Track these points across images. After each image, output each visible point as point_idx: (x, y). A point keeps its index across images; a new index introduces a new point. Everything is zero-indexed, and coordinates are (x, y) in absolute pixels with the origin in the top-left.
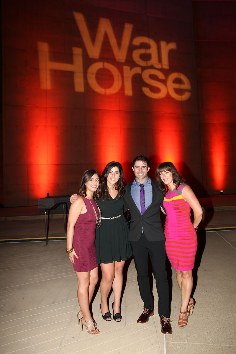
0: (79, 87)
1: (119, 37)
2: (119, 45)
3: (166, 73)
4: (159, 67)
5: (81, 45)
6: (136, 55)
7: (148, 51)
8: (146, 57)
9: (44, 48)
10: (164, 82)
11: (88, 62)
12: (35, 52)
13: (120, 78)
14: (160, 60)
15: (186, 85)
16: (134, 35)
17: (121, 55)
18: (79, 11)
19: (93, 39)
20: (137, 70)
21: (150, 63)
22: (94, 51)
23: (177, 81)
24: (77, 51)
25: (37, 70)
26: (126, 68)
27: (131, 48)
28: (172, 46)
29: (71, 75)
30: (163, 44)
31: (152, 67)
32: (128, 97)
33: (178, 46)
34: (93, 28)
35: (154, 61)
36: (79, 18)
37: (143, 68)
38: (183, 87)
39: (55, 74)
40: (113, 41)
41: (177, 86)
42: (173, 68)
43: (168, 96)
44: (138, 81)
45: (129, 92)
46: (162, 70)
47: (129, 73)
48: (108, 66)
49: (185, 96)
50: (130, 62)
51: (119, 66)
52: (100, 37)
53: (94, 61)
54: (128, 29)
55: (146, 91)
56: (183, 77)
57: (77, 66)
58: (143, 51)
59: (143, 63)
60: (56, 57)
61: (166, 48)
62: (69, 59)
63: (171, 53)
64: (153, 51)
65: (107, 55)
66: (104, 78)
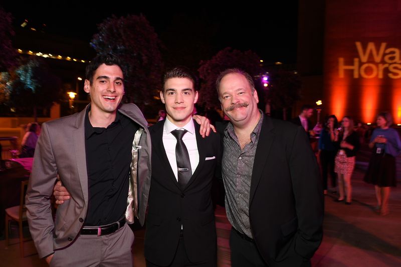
0: (356, 76)
1: (378, 50)
2: (378, 53)
5: (358, 56)
6: (386, 58)
8: (392, 58)
9: (341, 60)
11: (361, 64)
12: (337, 63)
14: (400, 59)
16: (387, 48)
17: (378, 59)
18: (358, 40)
19: (364, 52)
20: (386, 65)
21: (394, 61)
22: (364, 59)
24: (356, 60)
25: (337, 70)
27: (385, 55)
29: (352, 71)
34: (365, 48)
37: (390, 64)
39: (346, 71)
40: (374, 52)
44: (386, 71)
45: (381, 76)
47: (382, 67)
48: (371, 65)
50: (383, 62)
51: (377, 64)
52: (368, 51)
53: (364, 63)
54: (384, 45)
55: (391, 75)
57: (355, 67)
58: (390, 56)
59: (390, 62)
60: (347, 63)
62: (352, 64)
65: (371, 60)
66: (369, 71)
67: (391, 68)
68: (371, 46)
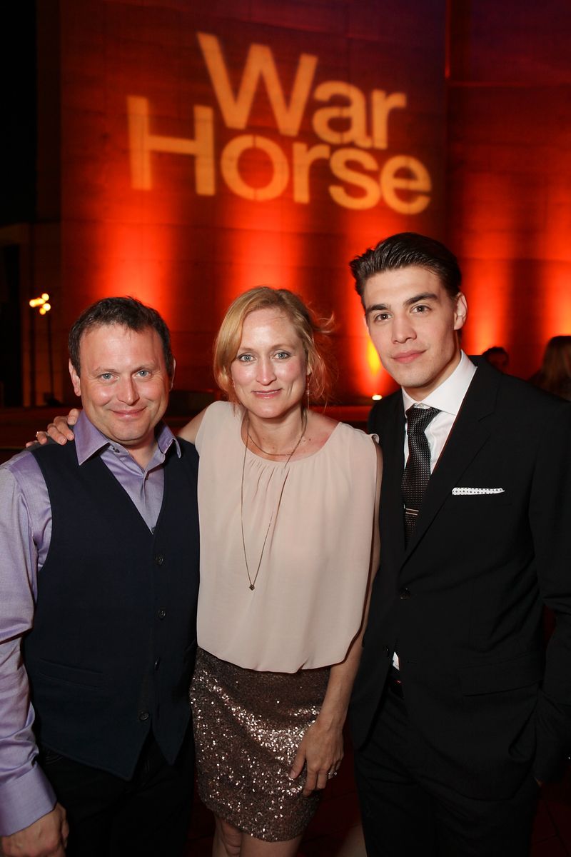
0: (205, 186)
2: (288, 98)
3: (381, 156)
4: (366, 143)
5: (211, 100)
6: (320, 120)
7: (346, 113)
8: (341, 125)
9: (139, 108)
10: (375, 175)
11: (223, 135)
12: (123, 118)
13: (286, 167)
14: (369, 131)
15: (422, 181)
16: (318, 80)
17: (289, 121)
18: (208, 30)
19: (236, 87)
20: (321, 152)
21: (348, 137)
22: (237, 114)
23: (404, 173)
24: (203, 115)
25: (125, 152)
26: (299, 148)
27: (312, 106)
28: (398, 100)
29: (188, 161)
30: (378, 96)
31: (352, 145)
32: (301, 207)
33: (410, 100)
34: (236, 67)
35: (356, 132)
36: (210, 46)
37: (334, 148)
38: (413, 185)
40: (275, 92)
41: (401, 184)
42: (395, 148)
43: (382, 206)
44: (321, 175)
45: (302, 195)
46: (372, 151)
47: (304, 156)
48: (264, 143)
49: (419, 205)
50: (308, 136)
51: (286, 143)
52: (249, 85)
53: (236, 133)
54: (307, 66)
55: (337, 193)
56: (415, 166)
57: (201, 145)
58: (334, 112)
59: (334, 138)
61: (385, 104)
62: (186, 129)
63: (394, 115)
64: (356, 112)
65: (262, 120)
66: (254, 167)
67: (338, 164)
68: (260, 62)
